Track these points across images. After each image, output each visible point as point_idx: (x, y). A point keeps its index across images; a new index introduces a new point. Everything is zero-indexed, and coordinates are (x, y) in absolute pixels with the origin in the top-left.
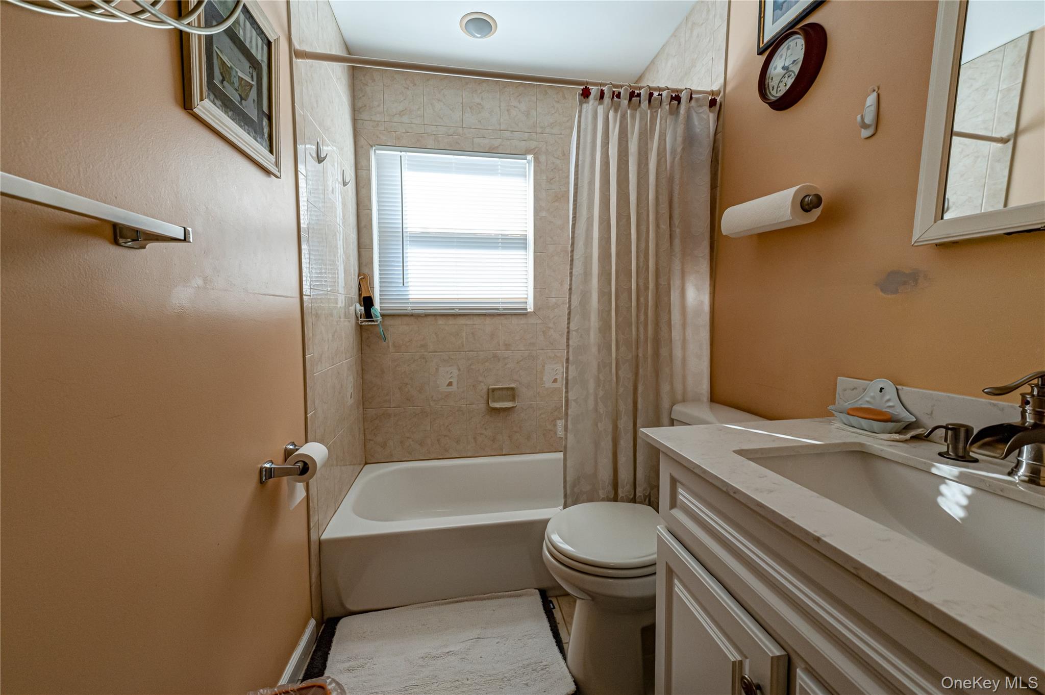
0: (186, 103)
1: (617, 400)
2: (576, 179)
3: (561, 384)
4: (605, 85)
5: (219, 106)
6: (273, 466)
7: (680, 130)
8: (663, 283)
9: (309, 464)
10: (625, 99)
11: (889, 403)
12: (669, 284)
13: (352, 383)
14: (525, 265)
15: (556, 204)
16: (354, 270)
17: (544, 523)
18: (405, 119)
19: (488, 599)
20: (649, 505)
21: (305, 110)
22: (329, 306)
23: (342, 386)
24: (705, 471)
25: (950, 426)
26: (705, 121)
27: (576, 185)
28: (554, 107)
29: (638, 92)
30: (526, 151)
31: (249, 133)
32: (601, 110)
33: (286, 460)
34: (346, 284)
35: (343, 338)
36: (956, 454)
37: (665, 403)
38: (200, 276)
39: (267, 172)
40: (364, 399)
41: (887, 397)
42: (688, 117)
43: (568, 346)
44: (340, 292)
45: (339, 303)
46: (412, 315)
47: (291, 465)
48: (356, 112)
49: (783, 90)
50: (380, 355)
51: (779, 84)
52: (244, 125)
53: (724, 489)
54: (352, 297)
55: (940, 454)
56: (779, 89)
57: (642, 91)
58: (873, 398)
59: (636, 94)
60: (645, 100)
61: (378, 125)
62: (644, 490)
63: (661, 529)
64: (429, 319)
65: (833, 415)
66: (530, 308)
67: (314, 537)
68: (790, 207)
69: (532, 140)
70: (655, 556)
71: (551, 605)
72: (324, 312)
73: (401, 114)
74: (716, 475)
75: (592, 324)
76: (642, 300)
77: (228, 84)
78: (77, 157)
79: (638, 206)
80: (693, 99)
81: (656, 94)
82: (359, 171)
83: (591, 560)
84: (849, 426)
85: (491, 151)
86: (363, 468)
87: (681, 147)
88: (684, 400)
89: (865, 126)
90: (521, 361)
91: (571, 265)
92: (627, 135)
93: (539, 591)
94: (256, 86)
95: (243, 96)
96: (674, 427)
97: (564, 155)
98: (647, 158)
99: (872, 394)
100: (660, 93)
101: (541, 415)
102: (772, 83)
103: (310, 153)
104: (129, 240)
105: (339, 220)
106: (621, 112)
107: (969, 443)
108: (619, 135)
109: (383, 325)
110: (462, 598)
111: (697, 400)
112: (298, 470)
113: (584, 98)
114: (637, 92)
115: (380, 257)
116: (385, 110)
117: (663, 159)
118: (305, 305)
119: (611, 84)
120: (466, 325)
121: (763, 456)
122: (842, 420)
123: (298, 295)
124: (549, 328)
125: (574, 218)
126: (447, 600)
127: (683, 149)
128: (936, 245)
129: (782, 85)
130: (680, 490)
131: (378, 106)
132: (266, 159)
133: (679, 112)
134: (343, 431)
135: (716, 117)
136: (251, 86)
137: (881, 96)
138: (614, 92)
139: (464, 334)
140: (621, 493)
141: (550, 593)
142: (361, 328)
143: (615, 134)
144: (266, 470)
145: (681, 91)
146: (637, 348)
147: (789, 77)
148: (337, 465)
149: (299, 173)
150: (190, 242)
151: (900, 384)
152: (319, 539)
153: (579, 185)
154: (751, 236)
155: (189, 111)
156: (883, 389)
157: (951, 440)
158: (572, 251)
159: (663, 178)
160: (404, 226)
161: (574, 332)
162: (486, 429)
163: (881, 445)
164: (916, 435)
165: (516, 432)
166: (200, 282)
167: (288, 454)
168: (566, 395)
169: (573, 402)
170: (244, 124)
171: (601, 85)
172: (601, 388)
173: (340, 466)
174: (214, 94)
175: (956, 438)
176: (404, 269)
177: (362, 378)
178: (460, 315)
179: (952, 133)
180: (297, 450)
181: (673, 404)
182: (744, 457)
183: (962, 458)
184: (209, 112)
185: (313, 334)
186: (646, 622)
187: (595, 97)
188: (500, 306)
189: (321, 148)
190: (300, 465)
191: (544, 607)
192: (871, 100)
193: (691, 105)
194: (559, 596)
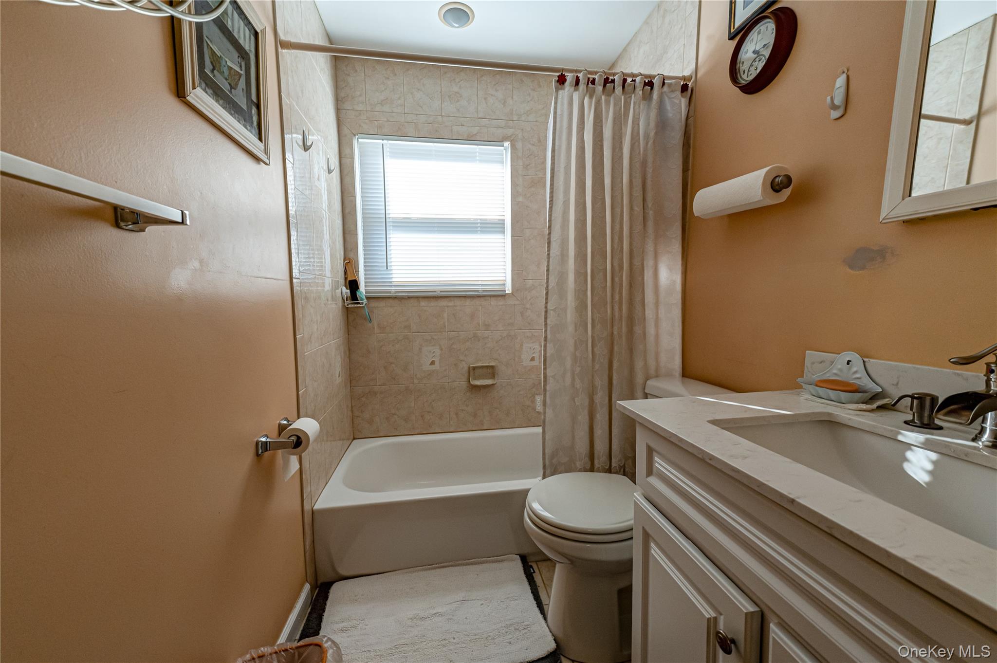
0: (179, 92)
1: (593, 377)
2: (553, 164)
3: (539, 363)
4: (580, 71)
5: (210, 95)
6: (268, 440)
7: (653, 114)
8: (637, 264)
9: (302, 438)
10: (600, 85)
11: (857, 375)
12: (643, 265)
13: (340, 362)
14: (503, 248)
15: (533, 189)
16: (340, 255)
17: (525, 492)
18: (386, 108)
19: (472, 564)
20: (624, 475)
21: (291, 99)
22: (318, 290)
23: (330, 365)
24: (681, 440)
25: (915, 395)
26: (677, 106)
27: (553, 170)
28: (529, 95)
29: (613, 78)
30: (503, 138)
31: (239, 121)
32: (576, 96)
33: (280, 435)
34: (332, 268)
35: (331, 319)
36: (922, 423)
37: (639, 378)
38: (197, 258)
39: (257, 159)
40: (351, 377)
41: (855, 369)
42: (661, 103)
43: (546, 324)
44: (327, 276)
45: (326, 286)
46: (396, 297)
47: (286, 439)
48: (339, 102)
49: (754, 74)
50: (366, 336)
51: (749, 68)
52: (234, 114)
53: (700, 456)
54: (338, 281)
55: (906, 422)
56: (750, 73)
57: (616, 78)
58: (840, 370)
59: (610, 80)
60: (618, 86)
61: (360, 114)
62: (619, 461)
63: (638, 496)
64: (412, 301)
65: (801, 387)
66: (508, 290)
67: (307, 507)
68: (761, 187)
69: (509, 127)
70: (632, 522)
71: (531, 569)
72: (312, 295)
73: (382, 103)
74: (693, 443)
75: (569, 303)
76: (617, 279)
77: (218, 73)
78: (78, 143)
79: (612, 189)
80: (666, 84)
81: (629, 80)
82: (343, 160)
83: (571, 527)
84: (818, 397)
85: (470, 139)
86: (352, 442)
87: (655, 131)
88: (657, 376)
89: (834, 107)
90: (500, 340)
91: (549, 247)
92: (601, 121)
93: (520, 557)
94: (244, 75)
95: (232, 84)
96: (648, 400)
97: (540, 141)
98: (621, 142)
99: (839, 367)
100: (634, 79)
101: (519, 391)
102: (743, 68)
103: (296, 141)
104: (130, 223)
105: (325, 206)
106: (596, 98)
107: (935, 410)
108: (594, 121)
109: (368, 307)
110: (447, 564)
111: (669, 375)
112: (292, 442)
113: (560, 85)
114: (611, 78)
115: (364, 242)
116: (367, 99)
117: (637, 143)
118: (294, 289)
119: (586, 70)
120: (447, 306)
121: (737, 426)
122: (810, 391)
123: (288, 279)
124: (527, 309)
125: (551, 201)
126: (434, 566)
127: (656, 133)
128: (904, 222)
129: (752, 69)
130: (656, 459)
131: (360, 95)
132: (256, 146)
133: (652, 97)
134: (333, 408)
135: (688, 102)
136: (240, 75)
137: (851, 78)
138: (589, 78)
139: (445, 315)
140: (597, 465)
141: (530, 559)
142: (347, 311)
143: (590, 119)
144: (262, 443)
145: (654, 77)
146: (612, 327)
147: (759, 61)
148: (327, 441)
149: (287, 161)
150: (187, 225)
151: (867, 357)
152: (312, 509)
153: (555, 170)
154: (722, 217)
155: (181, 98)
156: (851, 361)
157: (917, 409)
158: (549, 234)
159: (636, 162)
160: (387, 212)
161: (552, 312)
162: (467, 406)
163: (849, 414)
164: (882, 405)
165: (496, 408)
166: (196, 264)
167: (282, 429)
168: (545, 371)
169: (551, 378)
170: (234, 111)
171: (577, 71)
172: (578, 364)
173: (331, 441)
174: (206, 83)
175: (921, 407)
176: (388, 253)
177: (349, 357)
178: (441, 297)
179: (920, 116)
180: (291, 425)
181: (647, 378)
182: (718, 427)
183: (927, 425)
184: (200, 99)
185: (303, 316)
186: (622, 584)
187: (570, 83)
188: (480, 288)
189: (307, 137)
190: (294, 438)
191: (524, 571)
192: (841, 81)
193: (663, 91)
194: (538, 561)
